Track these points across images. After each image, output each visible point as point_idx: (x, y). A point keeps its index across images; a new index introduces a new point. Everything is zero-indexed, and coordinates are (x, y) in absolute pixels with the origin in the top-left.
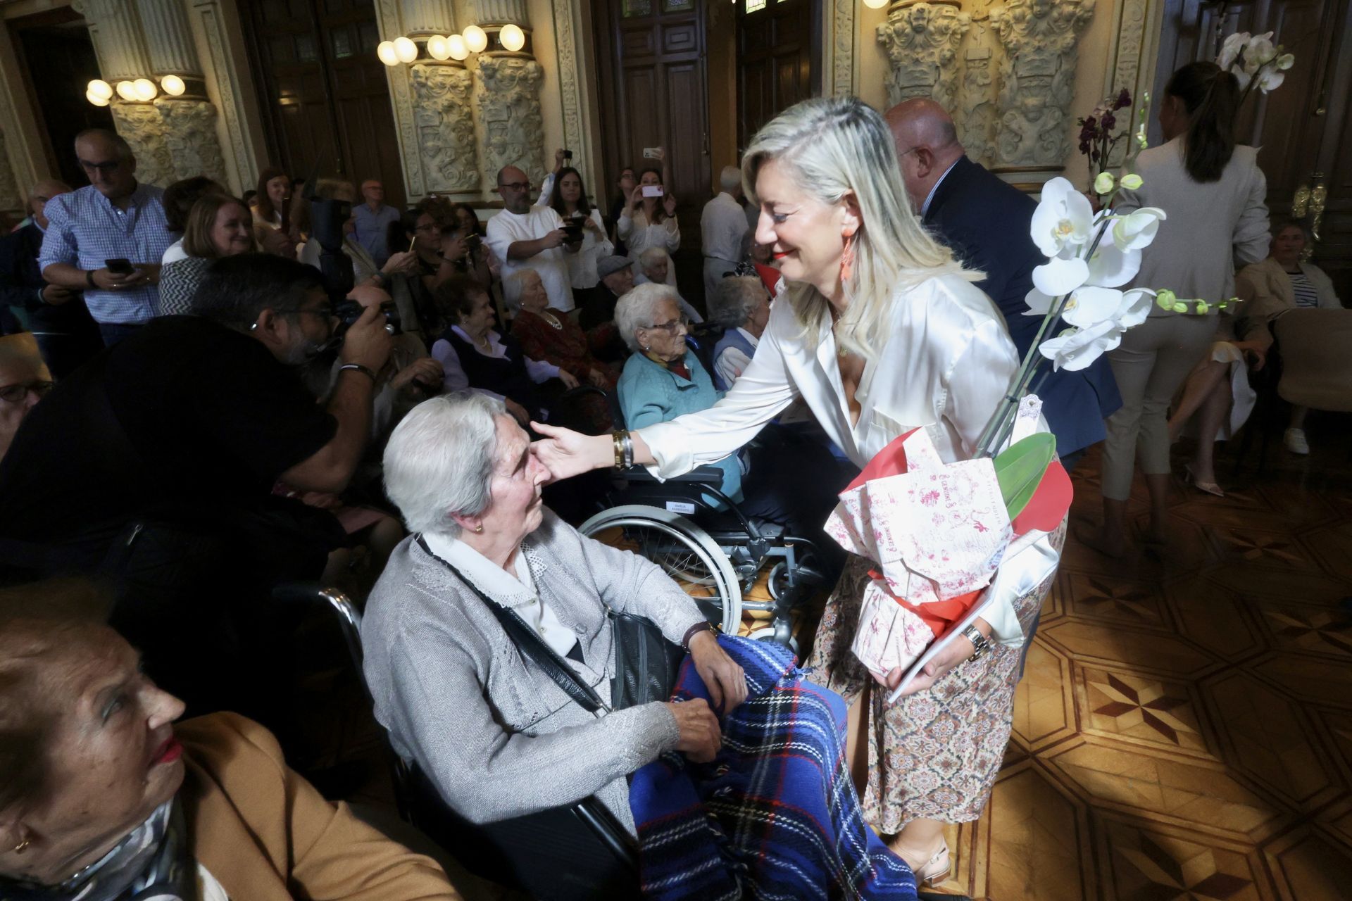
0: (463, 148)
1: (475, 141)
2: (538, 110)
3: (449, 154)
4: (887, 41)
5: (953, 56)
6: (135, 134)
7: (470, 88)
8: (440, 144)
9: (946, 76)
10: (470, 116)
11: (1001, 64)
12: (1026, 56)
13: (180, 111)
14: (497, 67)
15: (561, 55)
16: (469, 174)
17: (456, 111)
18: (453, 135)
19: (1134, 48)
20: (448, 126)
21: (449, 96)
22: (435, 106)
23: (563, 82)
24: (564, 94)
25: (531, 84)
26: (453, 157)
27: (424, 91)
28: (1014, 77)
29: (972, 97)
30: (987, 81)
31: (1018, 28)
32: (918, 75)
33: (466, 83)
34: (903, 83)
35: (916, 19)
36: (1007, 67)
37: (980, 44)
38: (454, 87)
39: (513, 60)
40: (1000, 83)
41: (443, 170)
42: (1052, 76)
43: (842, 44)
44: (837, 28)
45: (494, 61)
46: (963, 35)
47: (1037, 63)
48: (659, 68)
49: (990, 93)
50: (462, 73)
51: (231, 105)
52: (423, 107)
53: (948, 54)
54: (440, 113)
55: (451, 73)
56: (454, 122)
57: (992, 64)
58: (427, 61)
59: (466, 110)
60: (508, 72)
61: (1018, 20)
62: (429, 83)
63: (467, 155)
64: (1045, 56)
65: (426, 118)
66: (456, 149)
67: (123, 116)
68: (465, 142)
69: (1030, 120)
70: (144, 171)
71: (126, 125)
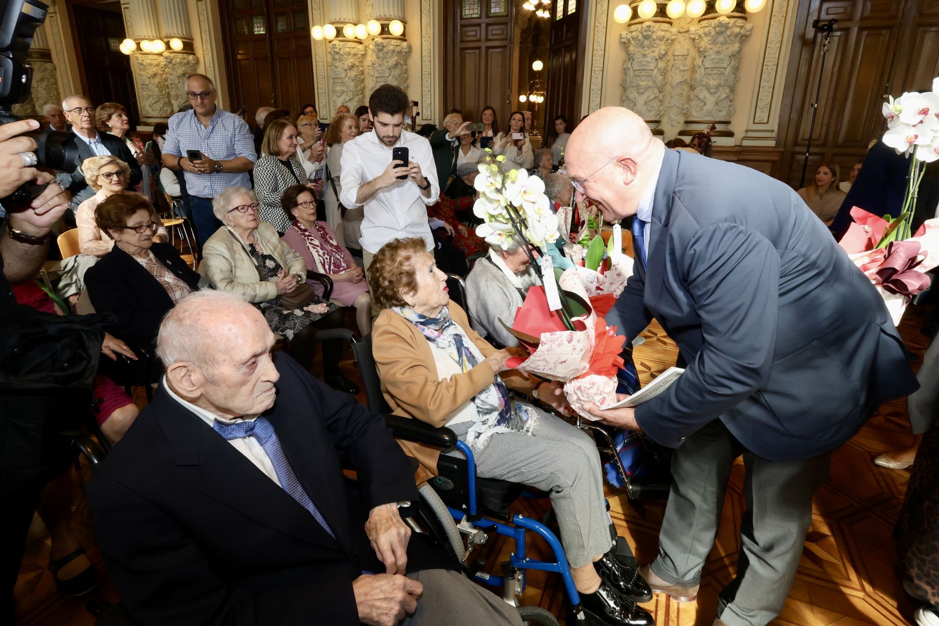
0: (357, 91)
1: (364, 88)
2: (406, 71)
3: (349, 95)
4: (627, 42)
5: (666, 53)
6: (147, 73)
7: (364, 55)
8: (344, 89)
9: (661, 65)
10: (362, 73)
11: (695, 59)
12: (710, 56)
13: (178, 60)
14: (385, 45)
15: (423, 38)
17: (355, 69)
18: (352, 84)
19: (775, 54)
20: (350, 78)
21: (352, 60)
22: (343, 66)
23: (423, 55)
24: (423, 62)
25: (404, 56)
26: (351, 97)
27: (337, 57)
28: (703, 67)
29: (676, 77)
30: (686, 68)
31: (706, 39)
32: (644, 63)
33: (362, 52)
34: (636, 67)
35: (645, 31)
36: (699, 61)
37: (682, 47)
38: (355, 55)
39: (395, 41)
40: (693, 70)
42: (725, 68)
43: (599, 42)
44: (596, 32)
45: (384, 41)
46: (672, 40)
47: (716, 61)
48: (483, 50)
49: (687, 76)
50: (361, 47)
51: (209, 58)
52: (336, 66)
53: (663, 52)
54: (346, 70)
55: (354, 46)
56: (354, 76)
57: (689, 58)
58: (340, 38)
59: (361, 69)
60: (391, 48)
61: (706, 34)
62: (341, 52)
63: (359, 96)
64: (722, 56)
65: (337, 73)
66: (353, 92)
67: (141, 62)
68: (359, 88)
69: (711, 93)
70: (150, 96)
71: (142, 67)
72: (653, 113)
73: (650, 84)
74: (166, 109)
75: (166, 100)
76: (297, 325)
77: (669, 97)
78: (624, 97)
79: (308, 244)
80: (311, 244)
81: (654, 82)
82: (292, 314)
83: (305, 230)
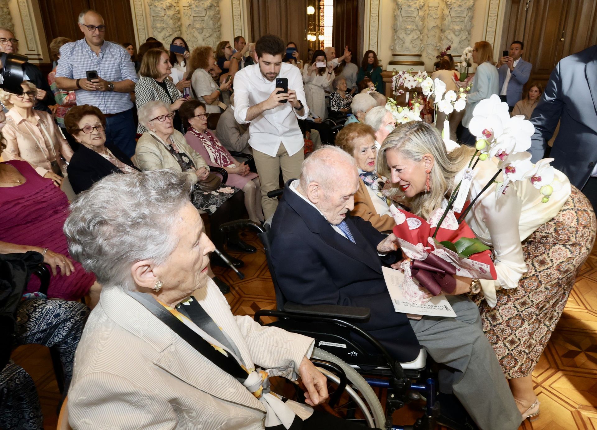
0: (176, 28)
1: (181, 25)
2: (219, 12)
3: (169, 31)
5: (424, 5)
8: (165, 26)
9: (421, 13)
10: (179, 12)
11: (443, 10)
12: (454, 8)
17: (172, 9)
19: (496, 8)
20: (169, 17)
21: (170, 1)
22: (162, 6)
24: (233, 5)
28: (450, 16)
29: (431, 23)
30: (437, 17)
32: (409, 12)
34: (403, 14)
36: (446, 12)
40: (443, 18)
42: (465, 17)
47: (459, 12)
49: (439, 22)
52: (155, 6)
53: (422, 4)
54: (164, 9)
56: (172, 15)
57: (439, 8)
59: (177, 8)
63: (177, 32)
64: (462, 9)
65: (157, 11)
68: (177, 25)
73: (414, 27)
76: (219, 202)
80: (205, 144)
81: (417, 26)
82: (211, 194)
83: (199, 134)
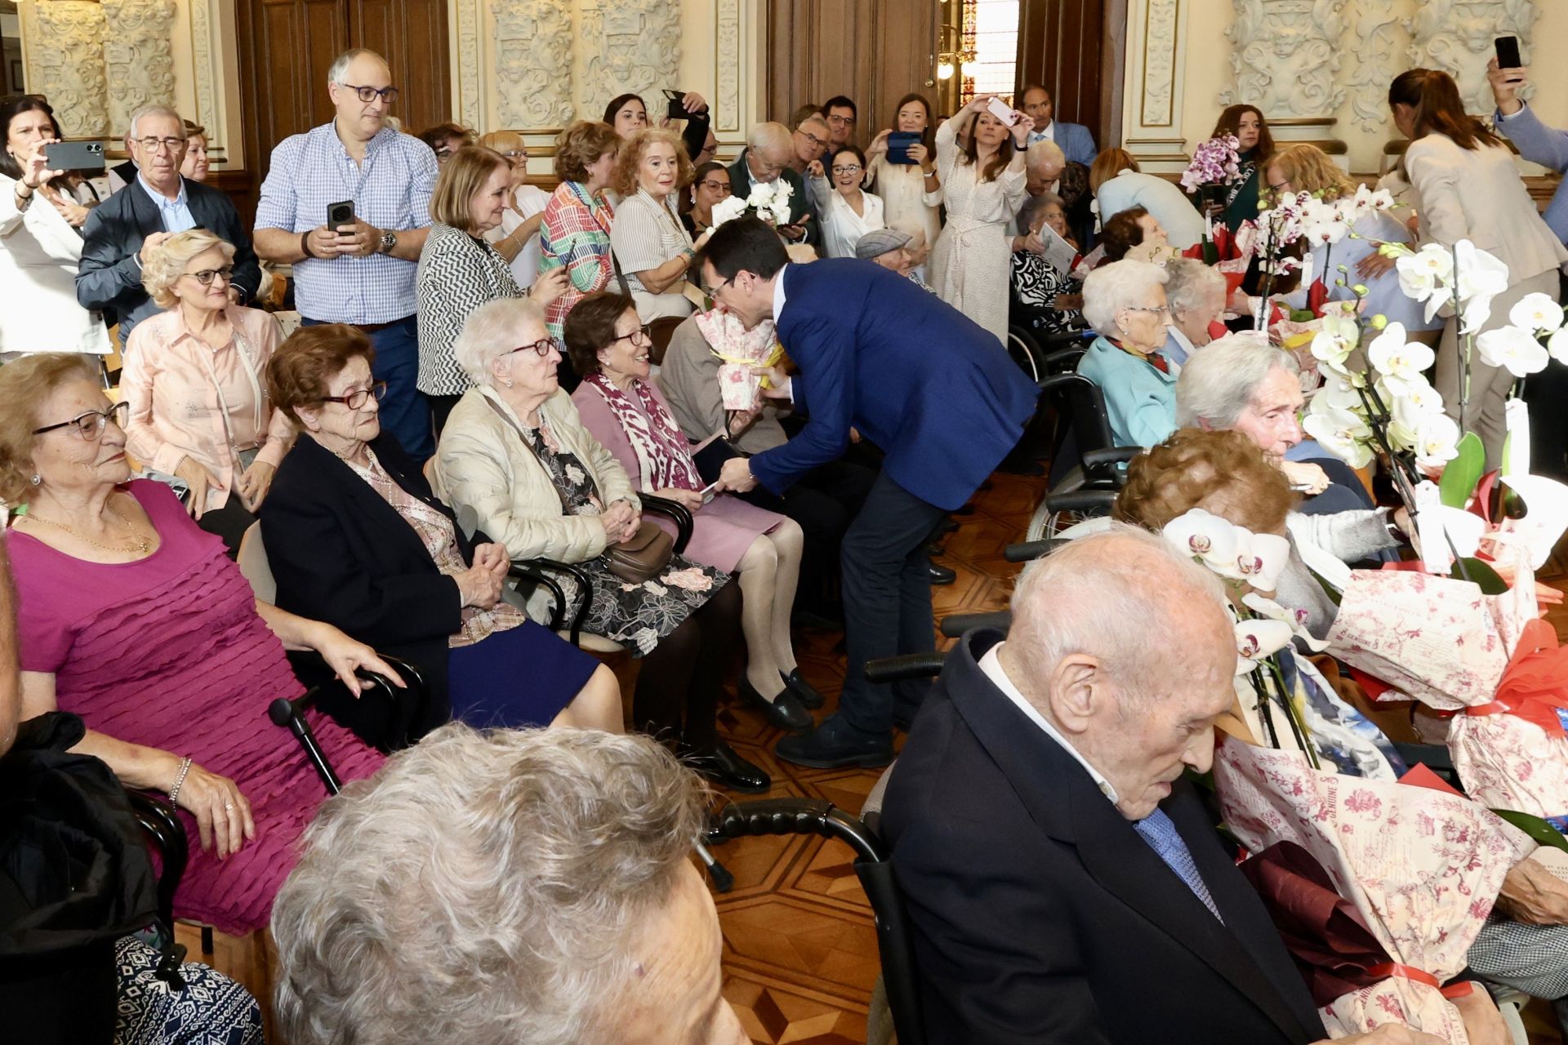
0: (558, 69)
1: (573, 60)
3: (539, 77)
6: (59, 40)
8: (530, 64)
10: (570, 26)
13: (133, 10)
16: (562, 106)
17: (554, 17)
18: (548, 51)
20: (543, 40)
26: (544, 83)
29: (1370, 14)
41: (529, 100)
49: (1401, 9)
51: (201, 3)
52: (511, 14)
54: (534, 21)
56: (551, 34)
59: (567, 17)
63: (561, 80)
65: (514, 28)
66: (549, 72)
67: (47, 16)
68: (562, 61)
69: (1471, 50)
70: (61, 92)
71: (47, 28)
72: (1319, 100)
73: (1309, 32)
74: (93, 120)
75: (95, 100)
76: (666, 618)
77: (1352, 60)
78: (1239, 66)
79: (626, 427)
80: (631, 425)
81: (1319, 27)
82: (643, 591)
83: (617, 394)
